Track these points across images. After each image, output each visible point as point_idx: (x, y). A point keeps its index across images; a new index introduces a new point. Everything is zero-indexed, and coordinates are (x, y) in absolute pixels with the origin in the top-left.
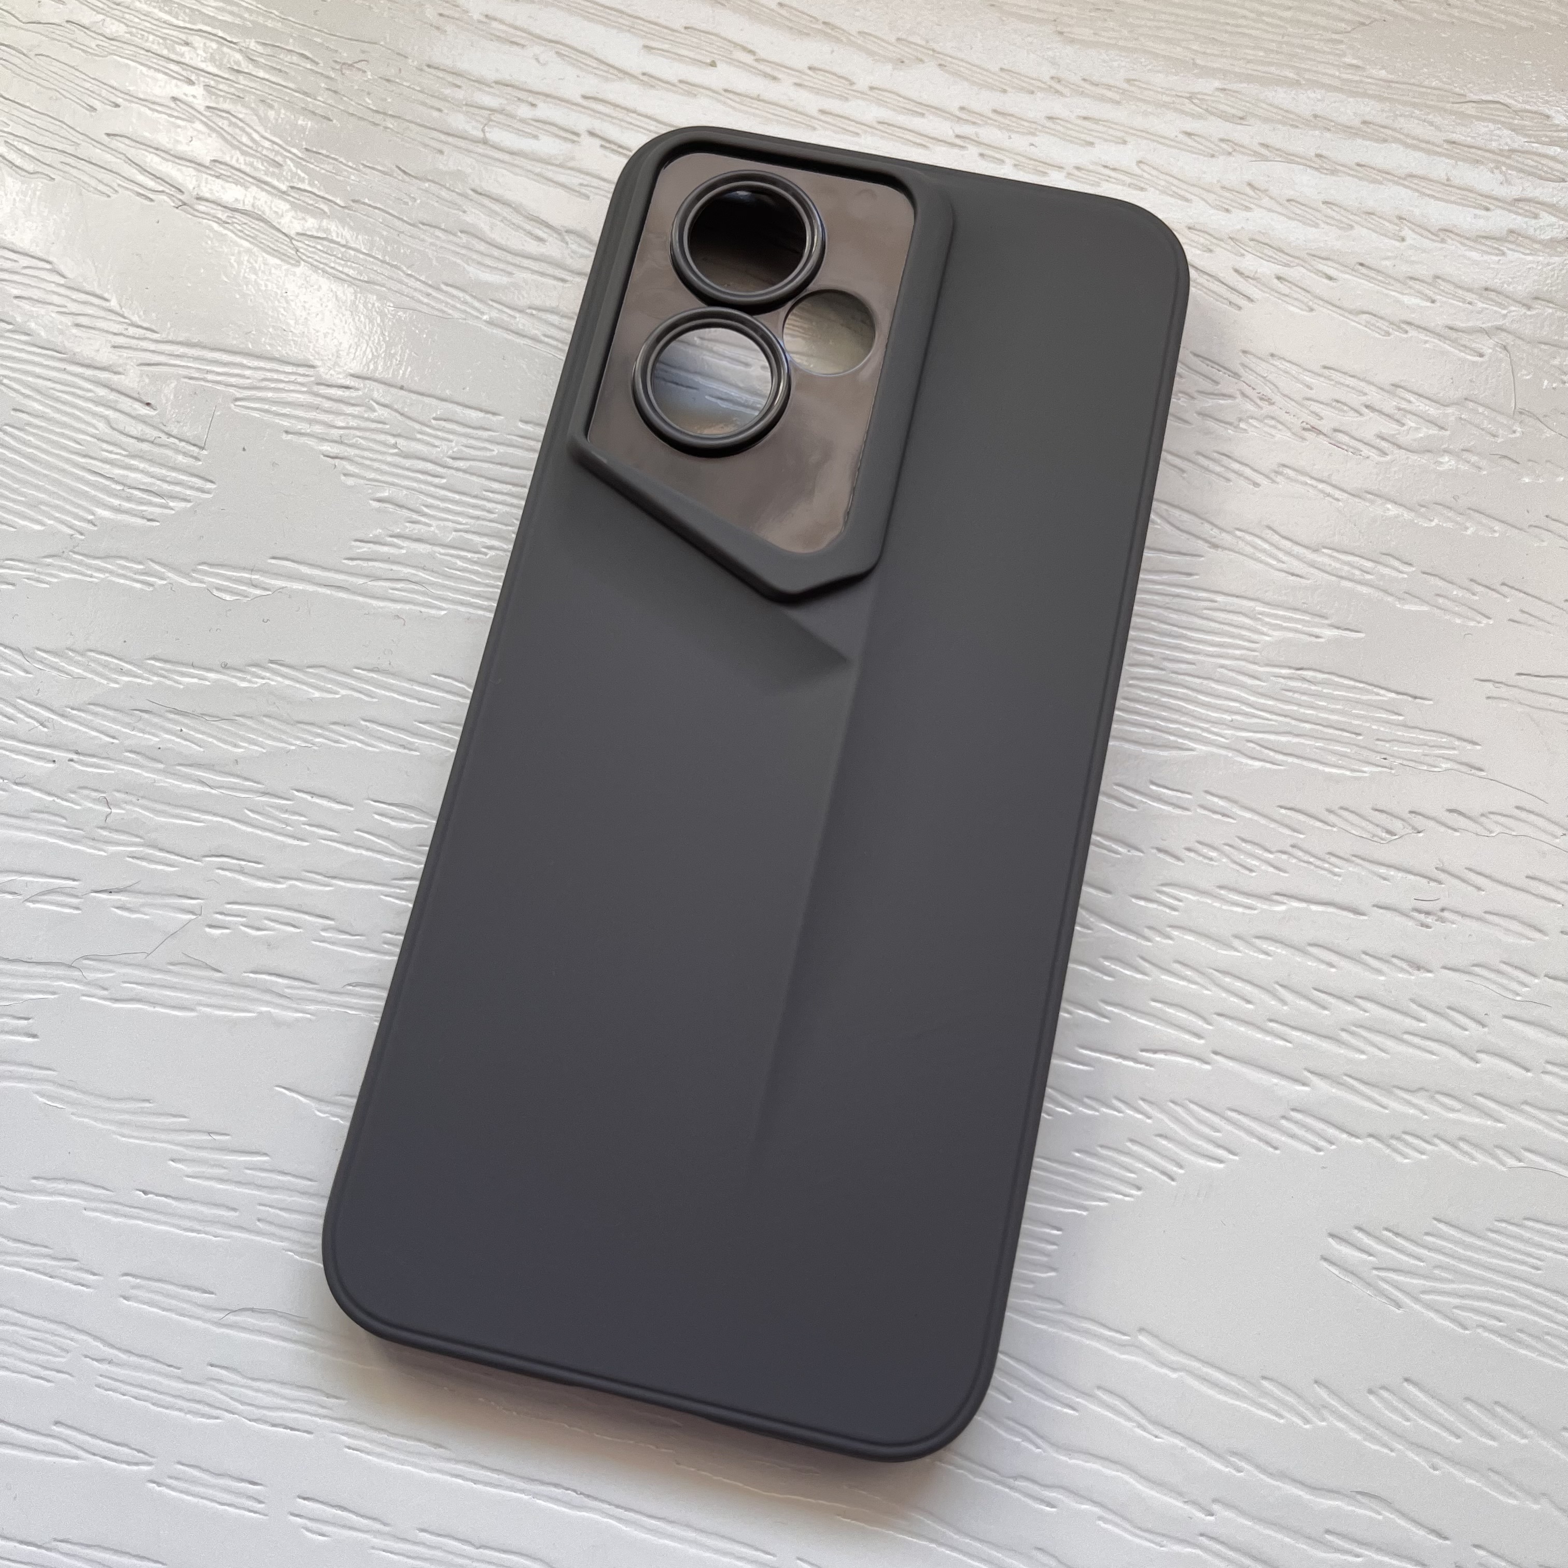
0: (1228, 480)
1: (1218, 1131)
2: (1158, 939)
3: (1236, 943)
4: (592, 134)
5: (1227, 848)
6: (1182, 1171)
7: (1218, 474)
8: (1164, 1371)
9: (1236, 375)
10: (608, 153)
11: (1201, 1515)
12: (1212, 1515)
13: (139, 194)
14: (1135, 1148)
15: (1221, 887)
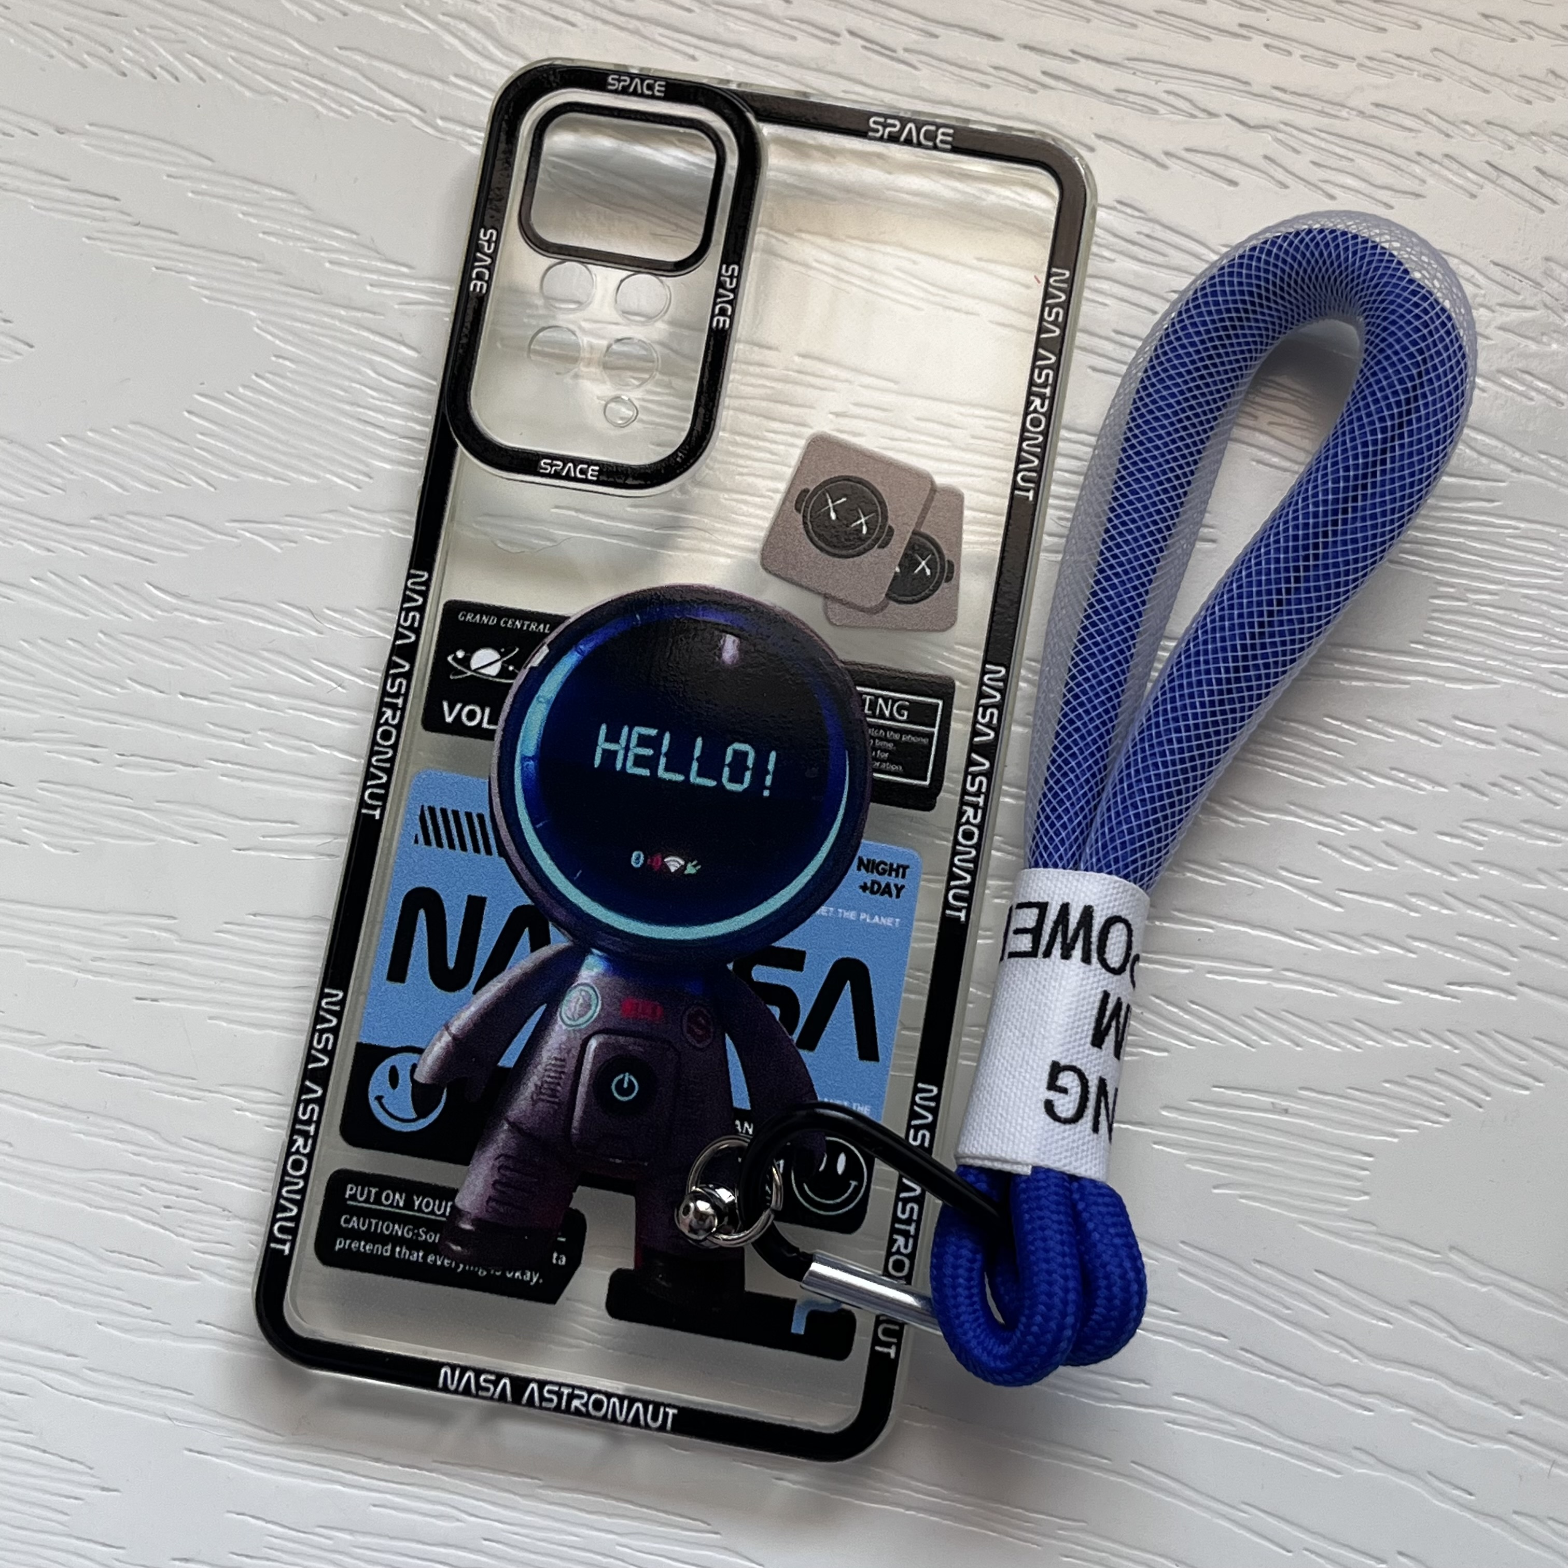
0: (1531, 399)
1: (1524, 1059)
2: (1464, 874)
3: (1542, 877)
4: (851, 33)
5: (1531, 782)
6: (1488, 1099)
7: (1521, 394)
8: (1473, 1285)
9: (1538, 285)
10: (869, 54)
11: (1510, 1415)
12: (1520, 1414)
13: (380, 114)
14: (1442, 1077)
15: (1526, 821)
